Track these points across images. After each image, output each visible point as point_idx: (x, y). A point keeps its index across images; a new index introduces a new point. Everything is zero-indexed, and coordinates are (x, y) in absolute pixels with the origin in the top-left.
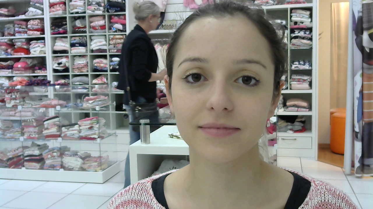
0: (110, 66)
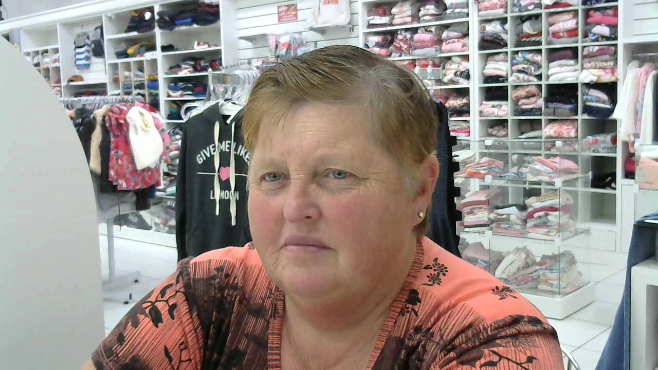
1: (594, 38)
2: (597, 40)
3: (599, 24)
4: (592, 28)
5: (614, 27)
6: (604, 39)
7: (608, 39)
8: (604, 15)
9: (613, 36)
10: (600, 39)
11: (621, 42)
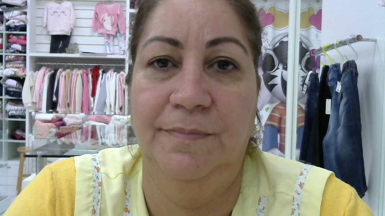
1: (12, 51)
2: (14, 52)
3: (15, 43)
4: (11, 46)
5: (24, 46)
6: (18, 52)
7: (21, 52)
8: (18, 38)
9: (23, 51)
10: (16, 52)
11: (29, 54)
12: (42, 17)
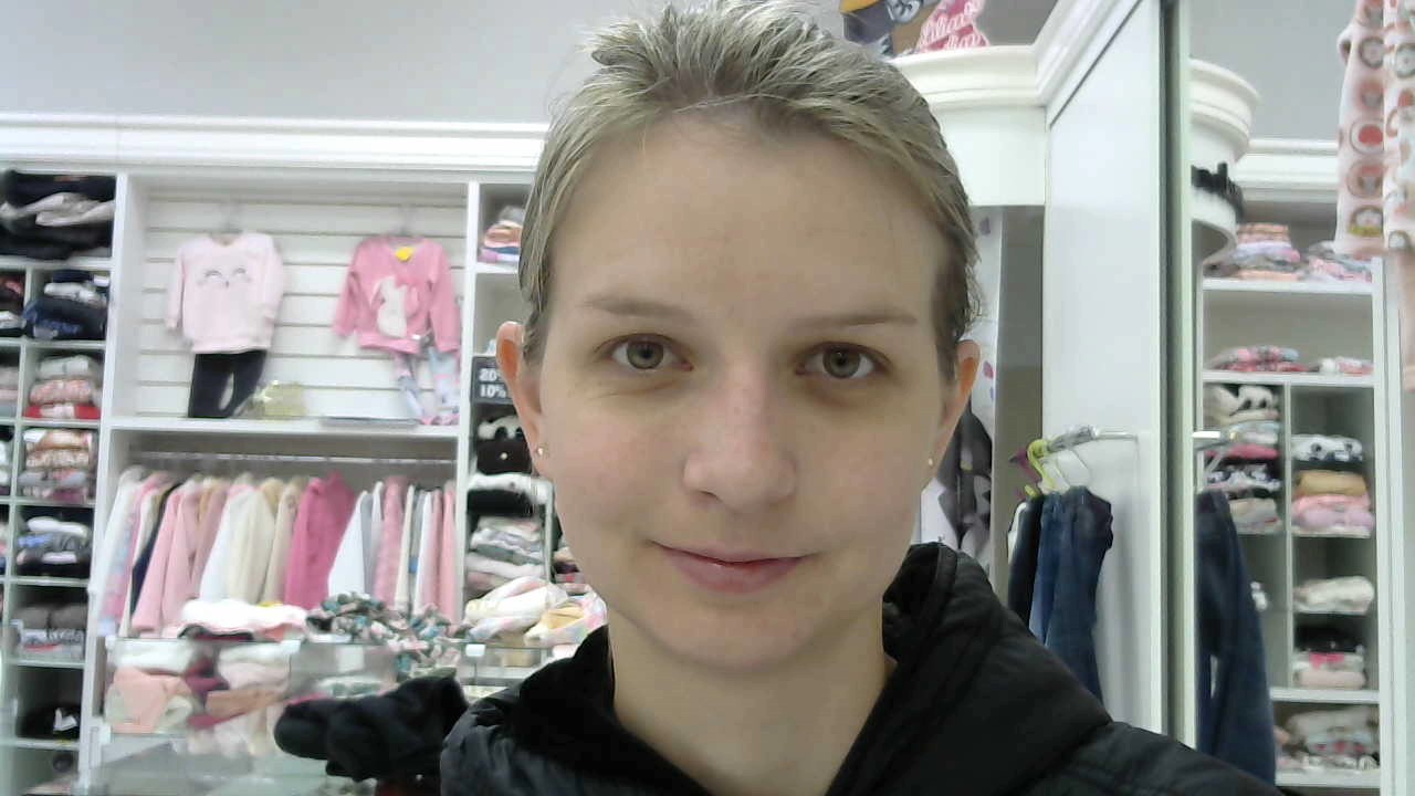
0: (17, 551)
11: (109, 422)
12: (163, 291)
